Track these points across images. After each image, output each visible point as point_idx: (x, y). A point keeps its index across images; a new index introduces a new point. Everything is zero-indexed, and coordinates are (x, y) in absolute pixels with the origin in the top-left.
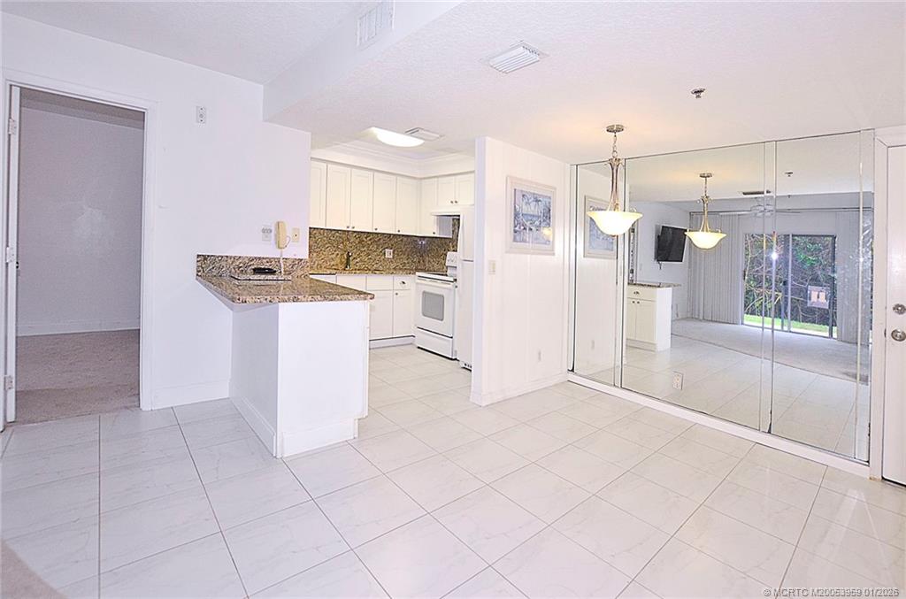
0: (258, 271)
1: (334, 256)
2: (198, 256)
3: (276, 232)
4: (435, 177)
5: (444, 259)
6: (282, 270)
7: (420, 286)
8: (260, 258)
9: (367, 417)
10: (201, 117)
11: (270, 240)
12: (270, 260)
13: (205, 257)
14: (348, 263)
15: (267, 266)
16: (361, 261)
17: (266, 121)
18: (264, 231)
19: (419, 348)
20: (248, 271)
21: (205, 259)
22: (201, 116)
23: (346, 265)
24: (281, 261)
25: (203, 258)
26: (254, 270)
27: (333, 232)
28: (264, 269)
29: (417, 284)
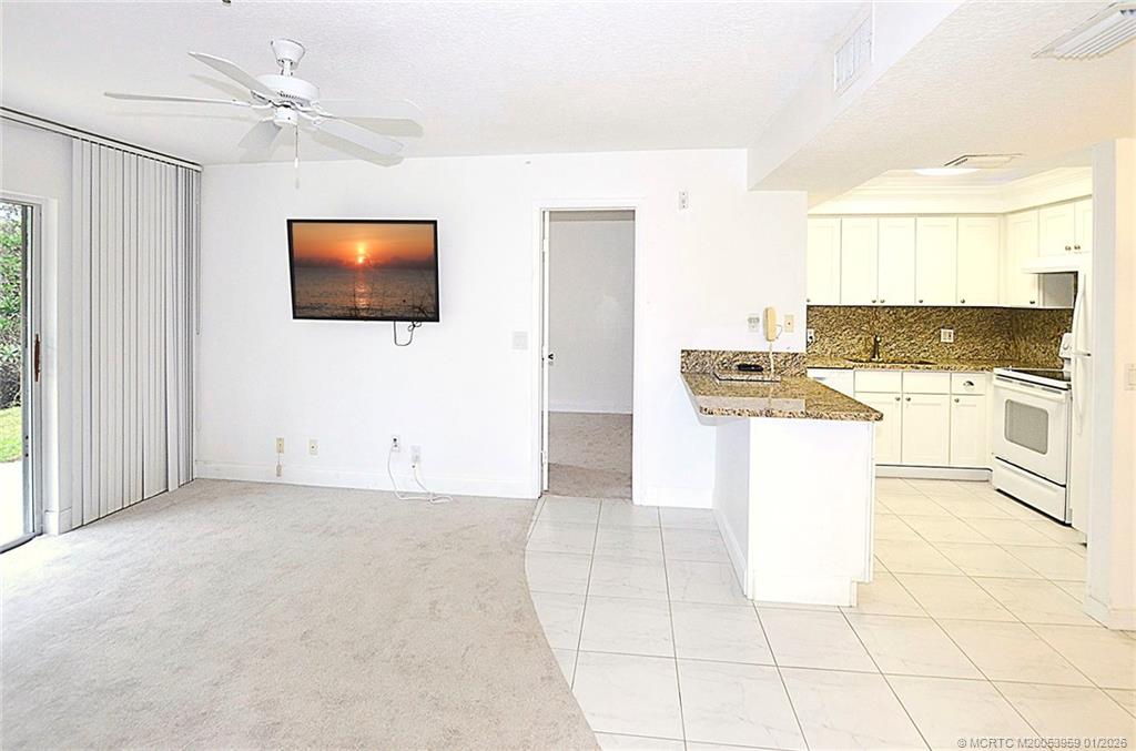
0: (743, 368)
1: (856, 340)
2: (683, 351)
3: (764, 321)
4: (1034, 208)
5: (1058, 345)
6: (772, 367)
7: (1002, 391)
8: (745, 353)
9: (870, 583)
10: (683, 204)
11: (757, 331)
12: (757, 355)
13: (689, 353)
14: (875, 352)
15: (754, 362)
16: (898, 347)
17: (752, 190)
18: (750, 320)
19: (999, 491)
20: (733, 367)
21: (689, 354)
22: (684, 201)
23: (873, 355)
24: (771, 356)
25: (687, 353)
26: (739, 366)
27: (853, 309)
28: (750, 366)
29: (996, 387)
